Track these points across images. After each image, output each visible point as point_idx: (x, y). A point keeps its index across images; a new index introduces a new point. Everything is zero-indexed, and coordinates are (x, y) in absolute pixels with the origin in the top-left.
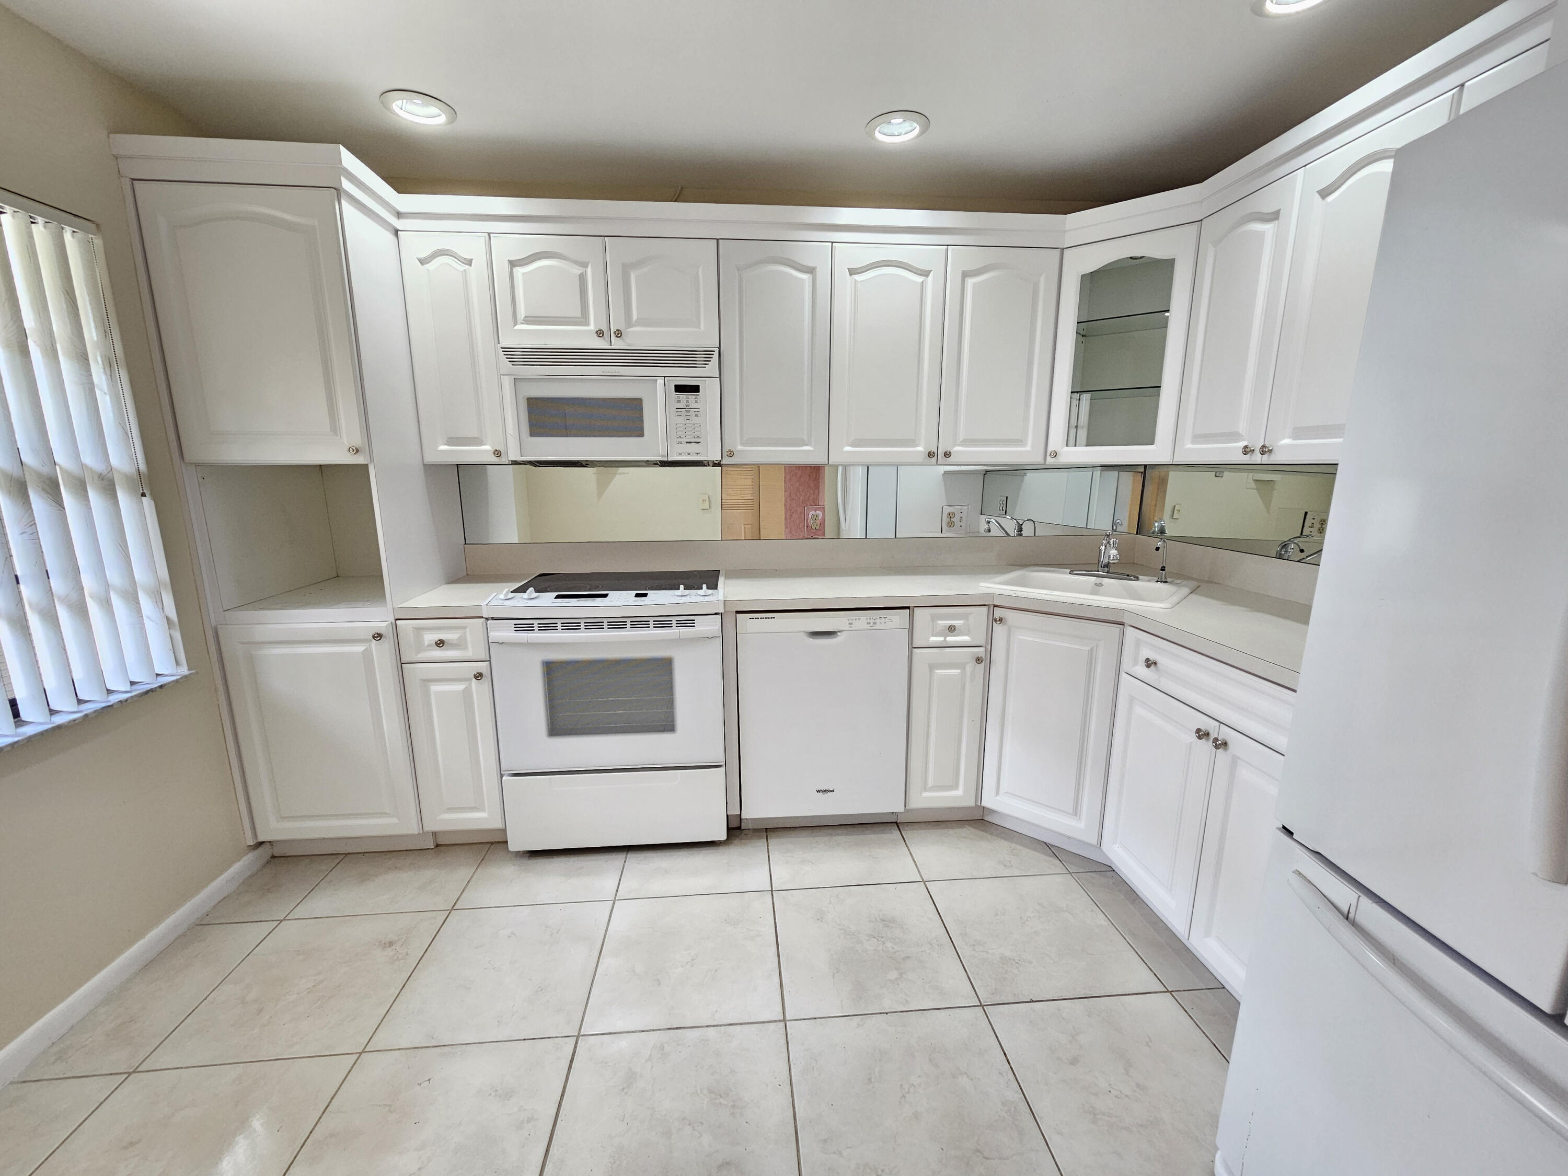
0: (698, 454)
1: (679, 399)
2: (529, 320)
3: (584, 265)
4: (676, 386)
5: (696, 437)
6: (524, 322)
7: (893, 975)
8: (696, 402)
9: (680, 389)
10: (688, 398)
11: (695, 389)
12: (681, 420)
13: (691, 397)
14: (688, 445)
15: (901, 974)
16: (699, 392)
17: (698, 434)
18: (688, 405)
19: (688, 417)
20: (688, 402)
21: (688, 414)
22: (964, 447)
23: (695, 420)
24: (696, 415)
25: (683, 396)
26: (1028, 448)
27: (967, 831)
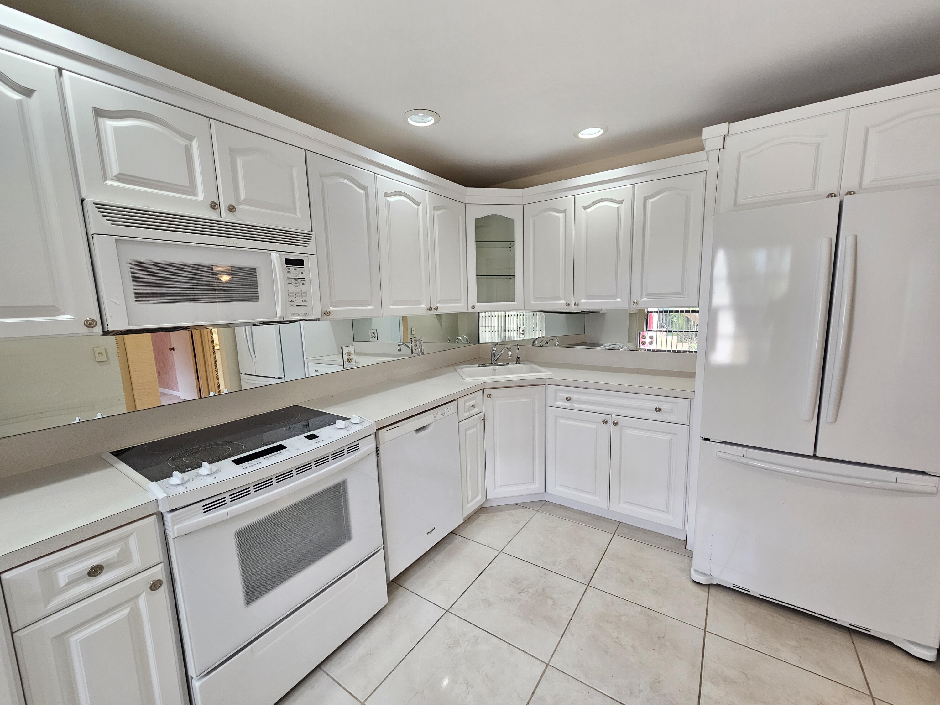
0: (306, 314)
1: (289, 270)
2: (120, 178)
3: (190, 138)
4: (286, 259)
5: (303, 301)
6: (116, 179)
7: (550, 602)
8: (302, 273)
9: (289, 262)
10: (296, 269)
11: (300, 263)
12: (292, 287)
13: (298, 269)
14: (299, 307)
15: (552, 598)
16: (303, 265)
17: (304, 298)
18: (296, 276)
19: (297, 285)
20: (296, 272)
21: (297, 282)
22: (440, 304)
23: (302, 287)
24: (303, 284)
25: (292, 268)
26: (462, 304)
27: (483, 517)
